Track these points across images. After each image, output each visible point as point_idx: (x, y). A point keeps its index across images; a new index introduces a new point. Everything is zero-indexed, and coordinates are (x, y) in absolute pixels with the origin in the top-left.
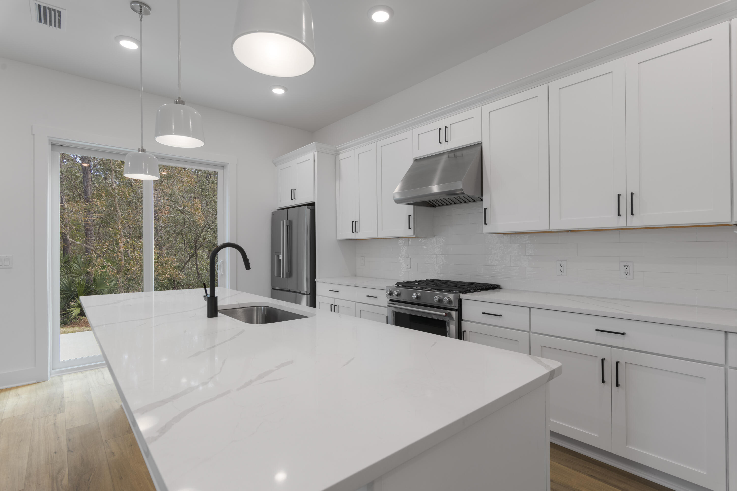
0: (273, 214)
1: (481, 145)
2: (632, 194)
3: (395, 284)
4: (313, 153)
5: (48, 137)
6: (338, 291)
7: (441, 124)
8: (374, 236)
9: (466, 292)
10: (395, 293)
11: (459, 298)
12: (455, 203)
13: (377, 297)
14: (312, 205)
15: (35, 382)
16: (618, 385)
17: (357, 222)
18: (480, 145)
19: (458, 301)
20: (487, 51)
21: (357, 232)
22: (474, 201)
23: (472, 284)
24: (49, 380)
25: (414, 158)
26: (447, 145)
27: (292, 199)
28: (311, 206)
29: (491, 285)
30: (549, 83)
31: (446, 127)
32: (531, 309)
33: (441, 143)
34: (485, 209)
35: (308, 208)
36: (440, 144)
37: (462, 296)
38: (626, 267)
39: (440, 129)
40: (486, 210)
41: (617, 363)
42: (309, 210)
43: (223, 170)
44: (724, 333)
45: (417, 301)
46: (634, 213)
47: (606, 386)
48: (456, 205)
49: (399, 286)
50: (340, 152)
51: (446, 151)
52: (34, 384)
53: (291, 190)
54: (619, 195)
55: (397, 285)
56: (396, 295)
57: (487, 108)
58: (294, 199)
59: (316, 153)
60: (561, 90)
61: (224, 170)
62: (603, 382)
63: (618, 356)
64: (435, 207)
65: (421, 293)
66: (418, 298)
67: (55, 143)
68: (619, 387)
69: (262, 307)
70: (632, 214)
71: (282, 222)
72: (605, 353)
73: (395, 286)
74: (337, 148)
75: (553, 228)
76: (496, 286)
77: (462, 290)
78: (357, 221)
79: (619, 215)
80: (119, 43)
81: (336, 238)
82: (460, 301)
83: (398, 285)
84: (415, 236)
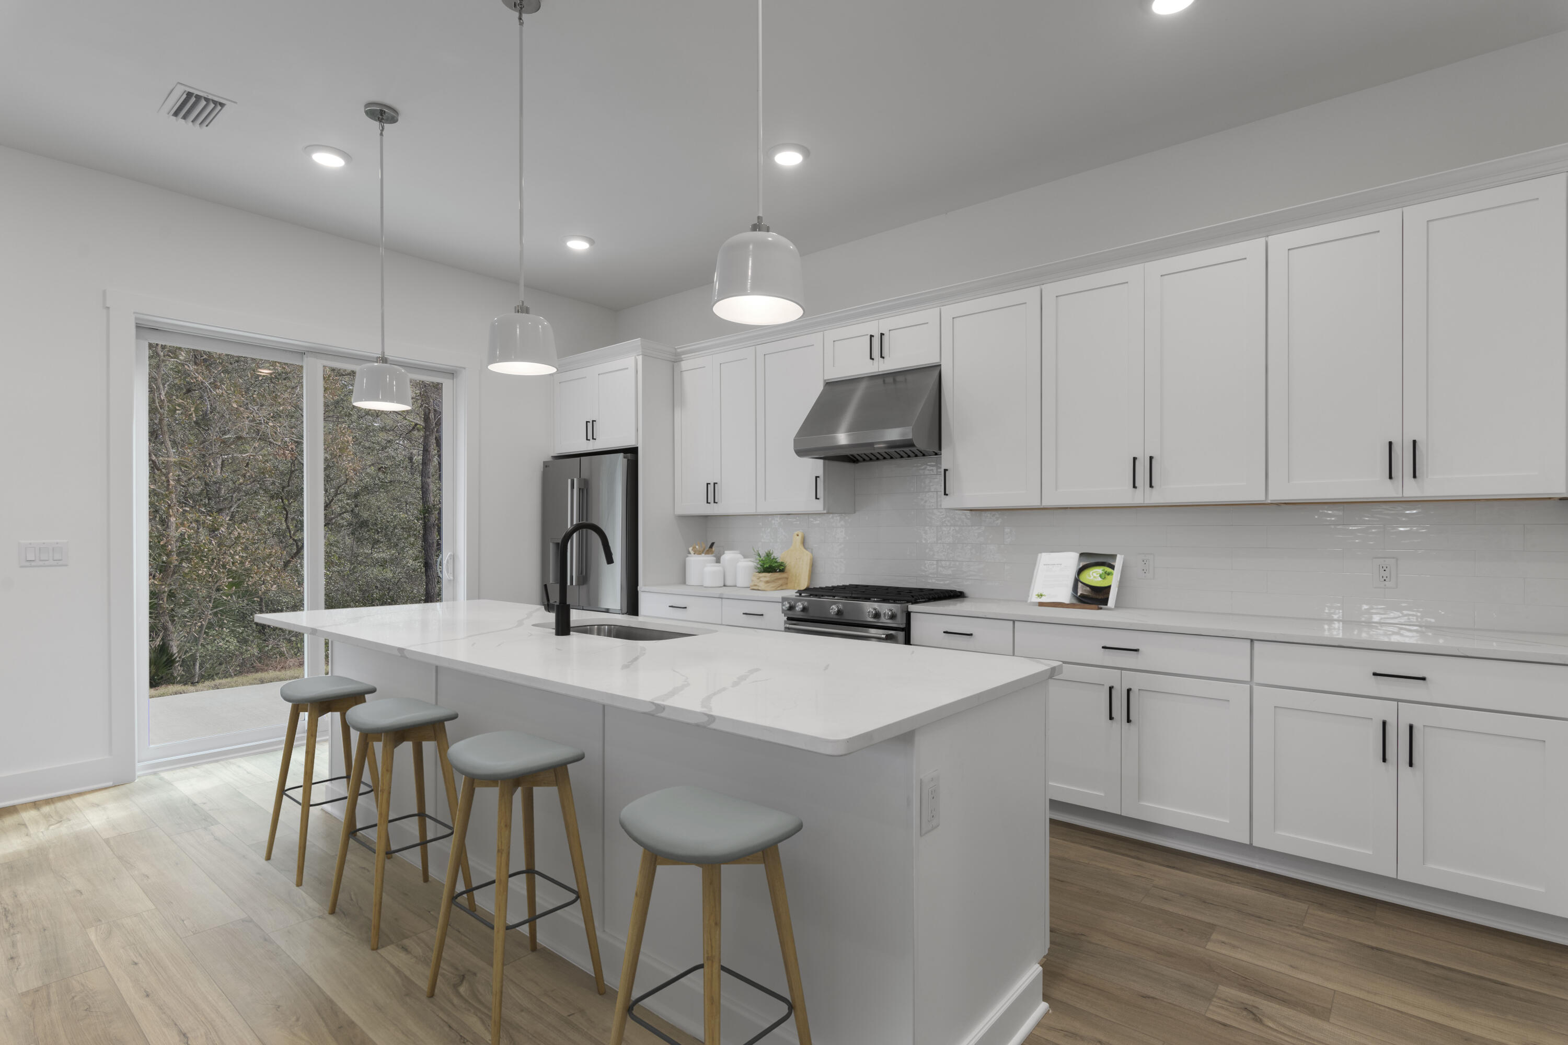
0: (546, 465)
1: (939, 368)
2: (1151, 458)
3: (796, 593)
4: (635, 358)
5: (134, 313)
6: (686, 608)
7: (873, 327)
8: (751, 510)
9: (915, 602)
10: (799, 606)
11: (906, 610)
12: (892, 458)
13: (762, 615)
14: (631, 452)
15: (110, 784)
16: (1129, 721)
17: (716, 485)
18: (936, 368)
19: (905, 615)
20: (946, 214)
21: (717, 503)
22: (924, 455)
23: (921, 590)
24: (136, 781)
25: (825, 380)
26: (884, 363)
27: (587, 439)
28: (629, 455)
29: (951, 591)
30: (1043, 284)
31: (882, 334)
32: (1016, 623)
33: (873, 359)
34: (945, 470)
35: (624, 457)
36: (871, 360)
37: (912, 608)
38: (1145, 562)
39: (871, 336)
40: (947, 472)
41: (1129, 691)
42: (626, 460)
43: (452, 381)
44: (1249, 641)
45: (837, 619)
46: (1153, 485)
47: (1115, 725)
48: (892, 461)
49: (803, 595)
50: (683, 356)
51: (881, 373)
52: (111, 789)
53: (587, 422)
54: (1135, 459)
55: (798, 594)
56: (802, 609)
57: (950, 310)
58: (593, 439)
59: (640, 358)
60: (1059, 298)
61: (455, 380)
62: (1111, 718)
63: (1130, 681)
64: (857, 463)
65: (843, 604)
66: (839, 612)
67: (143, 324)
68: (1131, 724)
69: (606, 627)
70: (1151, 486)
71: (569, 481)
72: (1112, 678)
73: (796, 596)
74: (678, 350)
75: (1047, 503)
76: (959, 594)
77: (910, 598)
78: (717, 483)
79: (1134, 487)
80: (311, 158)
81: (674, 511)
82: (908, 615)
83: (800, 594)
84: (825, 512)
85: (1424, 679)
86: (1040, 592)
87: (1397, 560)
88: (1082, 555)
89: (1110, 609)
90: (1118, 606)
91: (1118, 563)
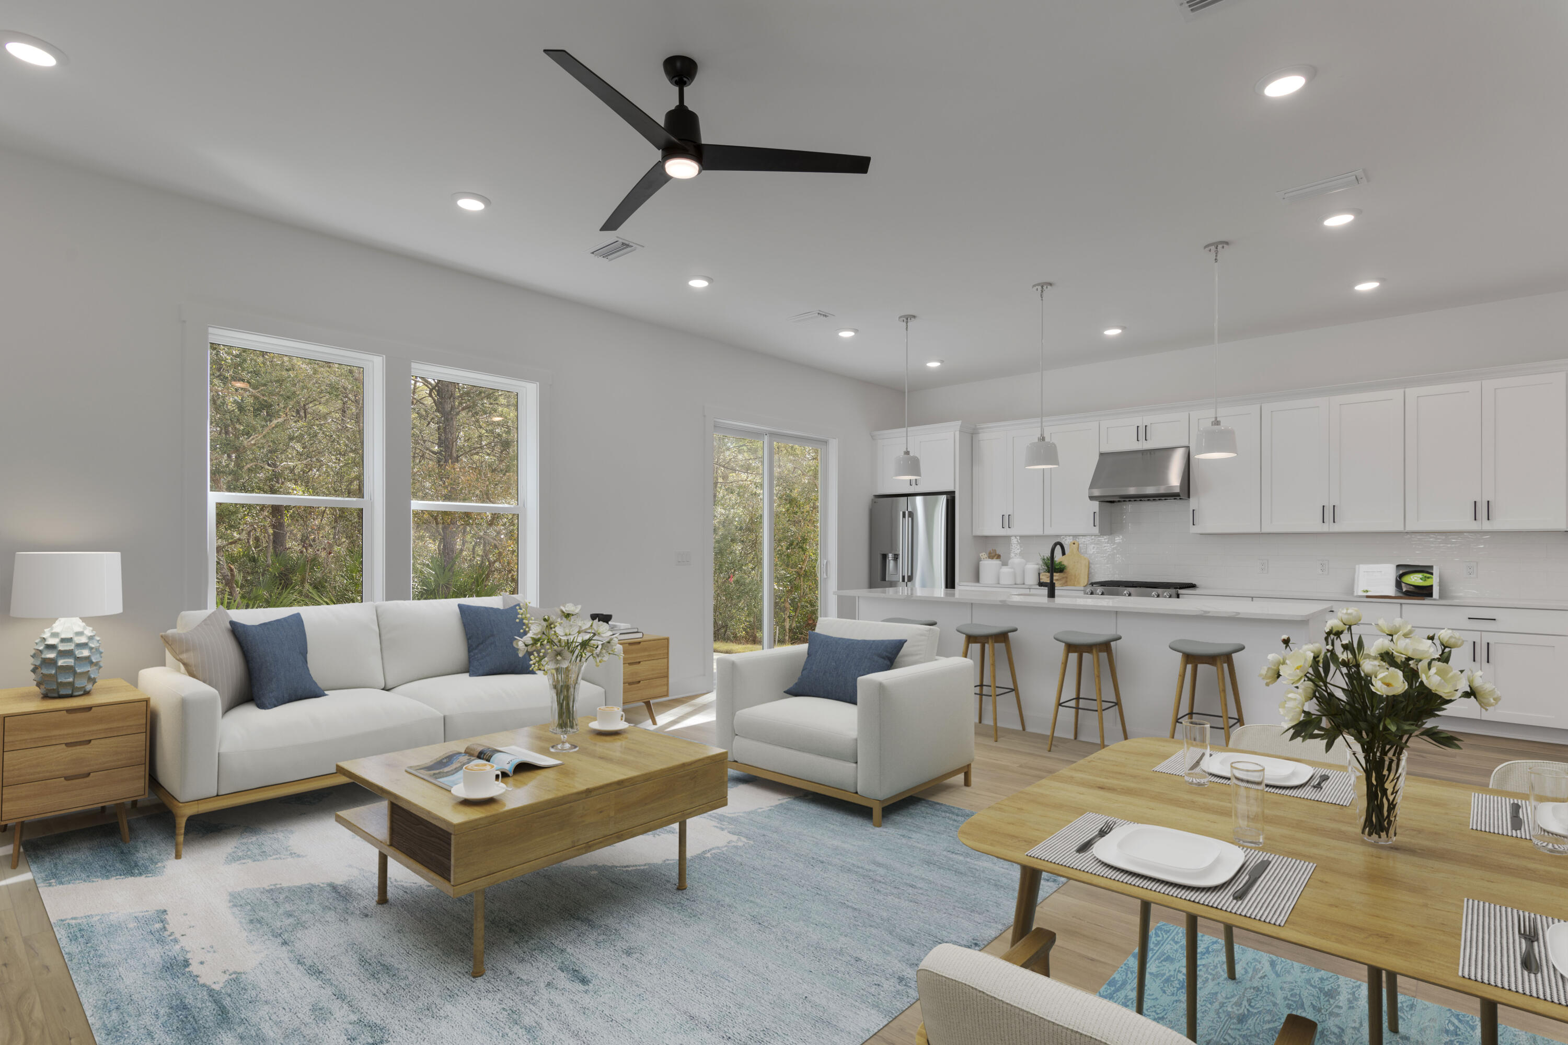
0: (873, 501)
1: (1188, 448)
2: (1334, 506)
4: (953, 432)
7: (1139, 421)
8: (1039, 533)
14: (952, 494)
18: (1185, 448)
21: (1009, 528)
26: (1147, 443)
27: (909, 486)
28: (950, 496)
30: (1262, 403)
31: (1146, 426)
33: (1139, 440)
34: (1193, 510)
35: (946, 497)
38: (1322, 565)
39: (1138, 427)
40: (1195, 511)
42: (946, 499)
50: (980, 431)
51: (1143, 449)
54: (1324, 506)
57: (1196, 414)
58: (914, 485)
59: (957, 433)
60: (1273, 412)
61: (827, 446)
64: (1113, 503)
70: (1334, 522)
71: (901, 512)
74: (979, 427)
75: (1265, 530)
78: (1012, 515)
79: (1323, 522)
81: (976, 534)
84: (1100, 534)
85: (1495, 620)
86: (1366, 589)
87: (1477, 563)
88: (1398, 566)
89: (1435, 600)
90: (1442, 596)
91: (1436, 571)
